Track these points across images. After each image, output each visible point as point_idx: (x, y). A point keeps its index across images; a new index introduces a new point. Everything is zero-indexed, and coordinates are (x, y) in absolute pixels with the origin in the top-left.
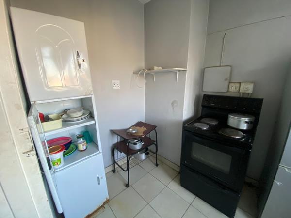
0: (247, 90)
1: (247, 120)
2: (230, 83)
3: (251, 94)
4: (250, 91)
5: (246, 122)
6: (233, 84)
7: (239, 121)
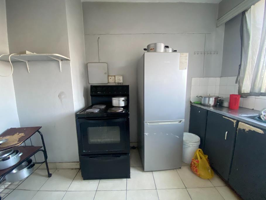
0: (120, 81)
1: (123, 99)
2: (108, 76)
3: (122, 83)
4: (121, 81)
5: (123, 100)
6: (110, 77)
7: (119, 101)
